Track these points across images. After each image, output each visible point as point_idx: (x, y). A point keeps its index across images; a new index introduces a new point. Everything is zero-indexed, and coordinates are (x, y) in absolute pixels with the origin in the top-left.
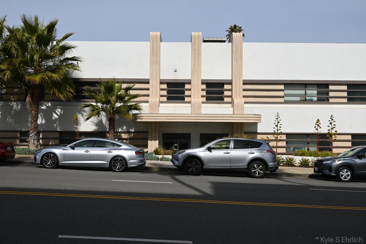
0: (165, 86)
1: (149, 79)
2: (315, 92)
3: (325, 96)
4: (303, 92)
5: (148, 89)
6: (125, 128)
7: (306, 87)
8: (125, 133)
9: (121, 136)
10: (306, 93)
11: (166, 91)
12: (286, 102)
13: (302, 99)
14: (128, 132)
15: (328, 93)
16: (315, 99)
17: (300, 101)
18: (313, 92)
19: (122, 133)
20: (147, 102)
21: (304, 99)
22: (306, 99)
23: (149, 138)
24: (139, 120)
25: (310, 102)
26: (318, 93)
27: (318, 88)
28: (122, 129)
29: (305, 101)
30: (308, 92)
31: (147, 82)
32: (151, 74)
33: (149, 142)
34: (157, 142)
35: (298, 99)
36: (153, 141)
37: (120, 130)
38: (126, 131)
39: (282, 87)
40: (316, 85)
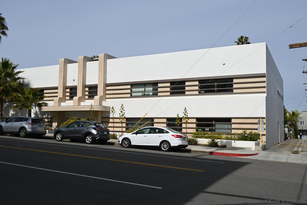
0: (68, 90)
1: (58, 87)
2: (151, 89)
3: (156, 91)
4: (143, 89)
5: (57, 93)
6: (46, 115)
7: (145, 86)
8: (46, 118)
9: (44, 120)
10: (145, 90)
11: (69, 93)
12: (132, 97)
13: (143, 94)
14: (47, 118)
15: (157, 90)
16: (151, 93)
17: (142, 95)
18: (150, 89)
19: (45, 118)
20: (53, 100)
21: (144, 94)
22: (145, 94)
23: (53, 121)
24: (42, 110)
25: (148, 96)
26: (153, 90)
27: (153, 86)
28: (45, 116)
29: (144, 96)
30: (147, 89)
31: (56, 88)
32: (59, 84)
33: (53, 123)
34: (57, 123)
35: (140, 94)
36: (55, 123)
37: (44, 117)
38: (47, 117)
39: (129, 87)
40: (152, 84)
